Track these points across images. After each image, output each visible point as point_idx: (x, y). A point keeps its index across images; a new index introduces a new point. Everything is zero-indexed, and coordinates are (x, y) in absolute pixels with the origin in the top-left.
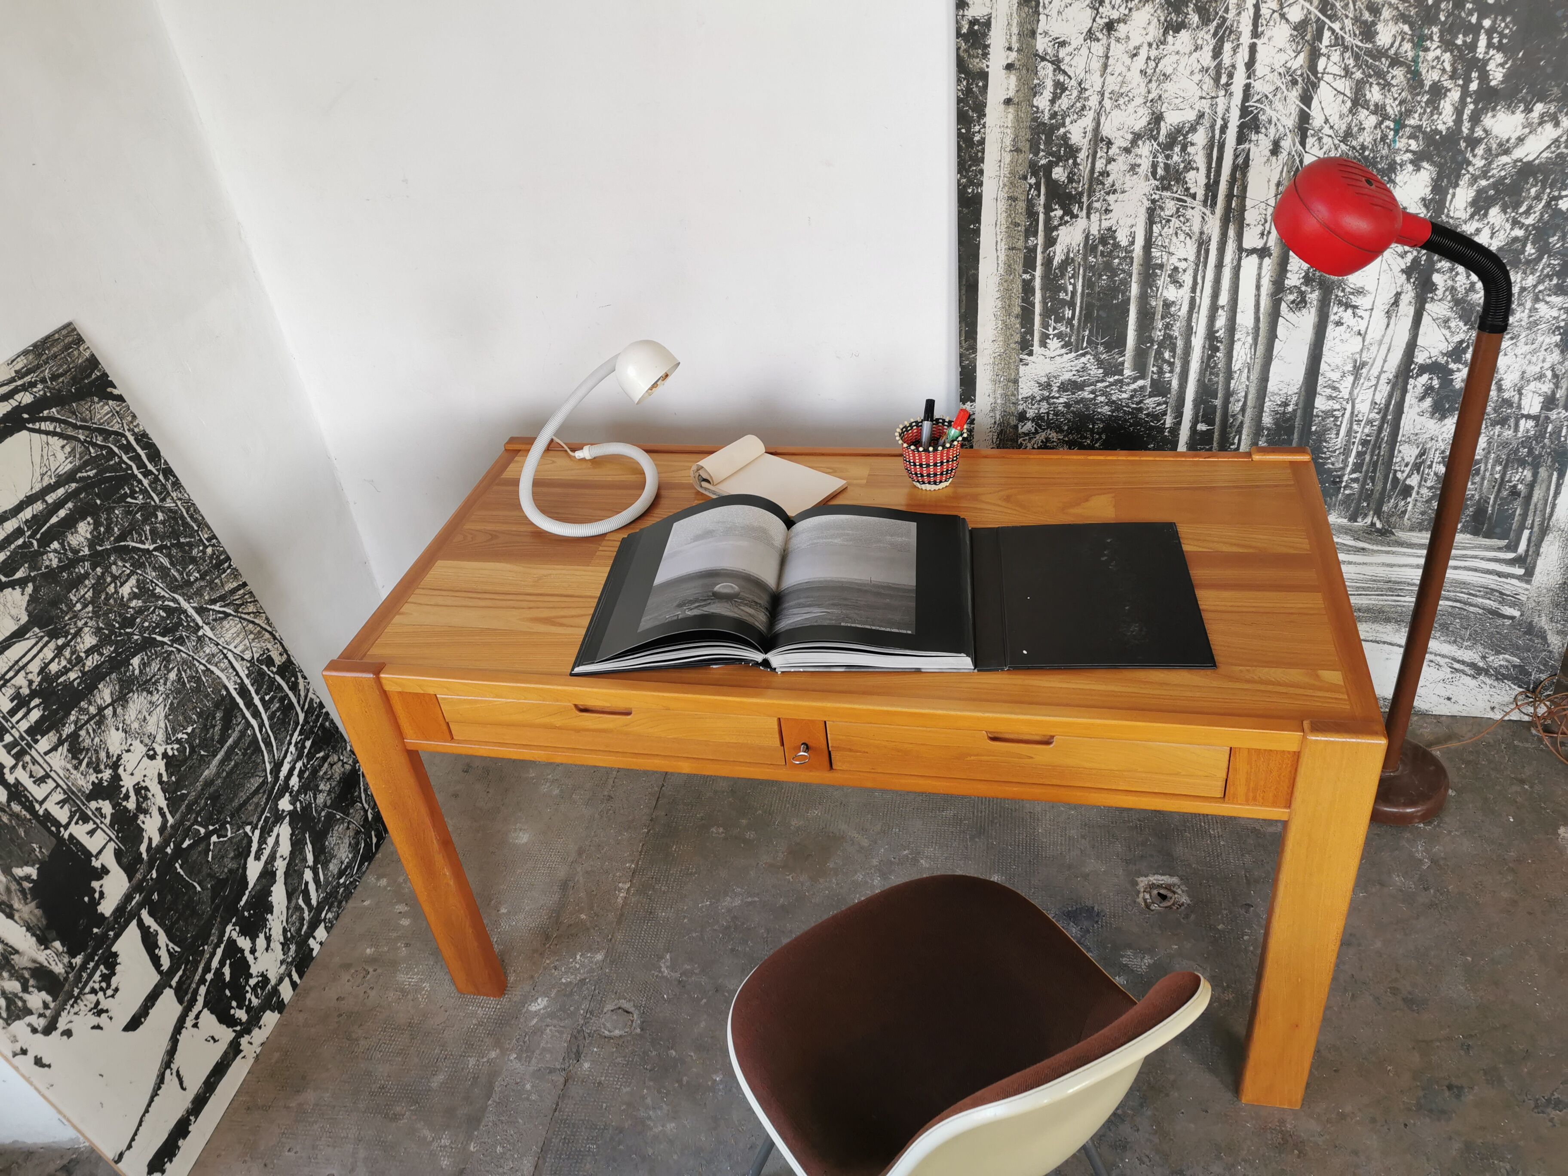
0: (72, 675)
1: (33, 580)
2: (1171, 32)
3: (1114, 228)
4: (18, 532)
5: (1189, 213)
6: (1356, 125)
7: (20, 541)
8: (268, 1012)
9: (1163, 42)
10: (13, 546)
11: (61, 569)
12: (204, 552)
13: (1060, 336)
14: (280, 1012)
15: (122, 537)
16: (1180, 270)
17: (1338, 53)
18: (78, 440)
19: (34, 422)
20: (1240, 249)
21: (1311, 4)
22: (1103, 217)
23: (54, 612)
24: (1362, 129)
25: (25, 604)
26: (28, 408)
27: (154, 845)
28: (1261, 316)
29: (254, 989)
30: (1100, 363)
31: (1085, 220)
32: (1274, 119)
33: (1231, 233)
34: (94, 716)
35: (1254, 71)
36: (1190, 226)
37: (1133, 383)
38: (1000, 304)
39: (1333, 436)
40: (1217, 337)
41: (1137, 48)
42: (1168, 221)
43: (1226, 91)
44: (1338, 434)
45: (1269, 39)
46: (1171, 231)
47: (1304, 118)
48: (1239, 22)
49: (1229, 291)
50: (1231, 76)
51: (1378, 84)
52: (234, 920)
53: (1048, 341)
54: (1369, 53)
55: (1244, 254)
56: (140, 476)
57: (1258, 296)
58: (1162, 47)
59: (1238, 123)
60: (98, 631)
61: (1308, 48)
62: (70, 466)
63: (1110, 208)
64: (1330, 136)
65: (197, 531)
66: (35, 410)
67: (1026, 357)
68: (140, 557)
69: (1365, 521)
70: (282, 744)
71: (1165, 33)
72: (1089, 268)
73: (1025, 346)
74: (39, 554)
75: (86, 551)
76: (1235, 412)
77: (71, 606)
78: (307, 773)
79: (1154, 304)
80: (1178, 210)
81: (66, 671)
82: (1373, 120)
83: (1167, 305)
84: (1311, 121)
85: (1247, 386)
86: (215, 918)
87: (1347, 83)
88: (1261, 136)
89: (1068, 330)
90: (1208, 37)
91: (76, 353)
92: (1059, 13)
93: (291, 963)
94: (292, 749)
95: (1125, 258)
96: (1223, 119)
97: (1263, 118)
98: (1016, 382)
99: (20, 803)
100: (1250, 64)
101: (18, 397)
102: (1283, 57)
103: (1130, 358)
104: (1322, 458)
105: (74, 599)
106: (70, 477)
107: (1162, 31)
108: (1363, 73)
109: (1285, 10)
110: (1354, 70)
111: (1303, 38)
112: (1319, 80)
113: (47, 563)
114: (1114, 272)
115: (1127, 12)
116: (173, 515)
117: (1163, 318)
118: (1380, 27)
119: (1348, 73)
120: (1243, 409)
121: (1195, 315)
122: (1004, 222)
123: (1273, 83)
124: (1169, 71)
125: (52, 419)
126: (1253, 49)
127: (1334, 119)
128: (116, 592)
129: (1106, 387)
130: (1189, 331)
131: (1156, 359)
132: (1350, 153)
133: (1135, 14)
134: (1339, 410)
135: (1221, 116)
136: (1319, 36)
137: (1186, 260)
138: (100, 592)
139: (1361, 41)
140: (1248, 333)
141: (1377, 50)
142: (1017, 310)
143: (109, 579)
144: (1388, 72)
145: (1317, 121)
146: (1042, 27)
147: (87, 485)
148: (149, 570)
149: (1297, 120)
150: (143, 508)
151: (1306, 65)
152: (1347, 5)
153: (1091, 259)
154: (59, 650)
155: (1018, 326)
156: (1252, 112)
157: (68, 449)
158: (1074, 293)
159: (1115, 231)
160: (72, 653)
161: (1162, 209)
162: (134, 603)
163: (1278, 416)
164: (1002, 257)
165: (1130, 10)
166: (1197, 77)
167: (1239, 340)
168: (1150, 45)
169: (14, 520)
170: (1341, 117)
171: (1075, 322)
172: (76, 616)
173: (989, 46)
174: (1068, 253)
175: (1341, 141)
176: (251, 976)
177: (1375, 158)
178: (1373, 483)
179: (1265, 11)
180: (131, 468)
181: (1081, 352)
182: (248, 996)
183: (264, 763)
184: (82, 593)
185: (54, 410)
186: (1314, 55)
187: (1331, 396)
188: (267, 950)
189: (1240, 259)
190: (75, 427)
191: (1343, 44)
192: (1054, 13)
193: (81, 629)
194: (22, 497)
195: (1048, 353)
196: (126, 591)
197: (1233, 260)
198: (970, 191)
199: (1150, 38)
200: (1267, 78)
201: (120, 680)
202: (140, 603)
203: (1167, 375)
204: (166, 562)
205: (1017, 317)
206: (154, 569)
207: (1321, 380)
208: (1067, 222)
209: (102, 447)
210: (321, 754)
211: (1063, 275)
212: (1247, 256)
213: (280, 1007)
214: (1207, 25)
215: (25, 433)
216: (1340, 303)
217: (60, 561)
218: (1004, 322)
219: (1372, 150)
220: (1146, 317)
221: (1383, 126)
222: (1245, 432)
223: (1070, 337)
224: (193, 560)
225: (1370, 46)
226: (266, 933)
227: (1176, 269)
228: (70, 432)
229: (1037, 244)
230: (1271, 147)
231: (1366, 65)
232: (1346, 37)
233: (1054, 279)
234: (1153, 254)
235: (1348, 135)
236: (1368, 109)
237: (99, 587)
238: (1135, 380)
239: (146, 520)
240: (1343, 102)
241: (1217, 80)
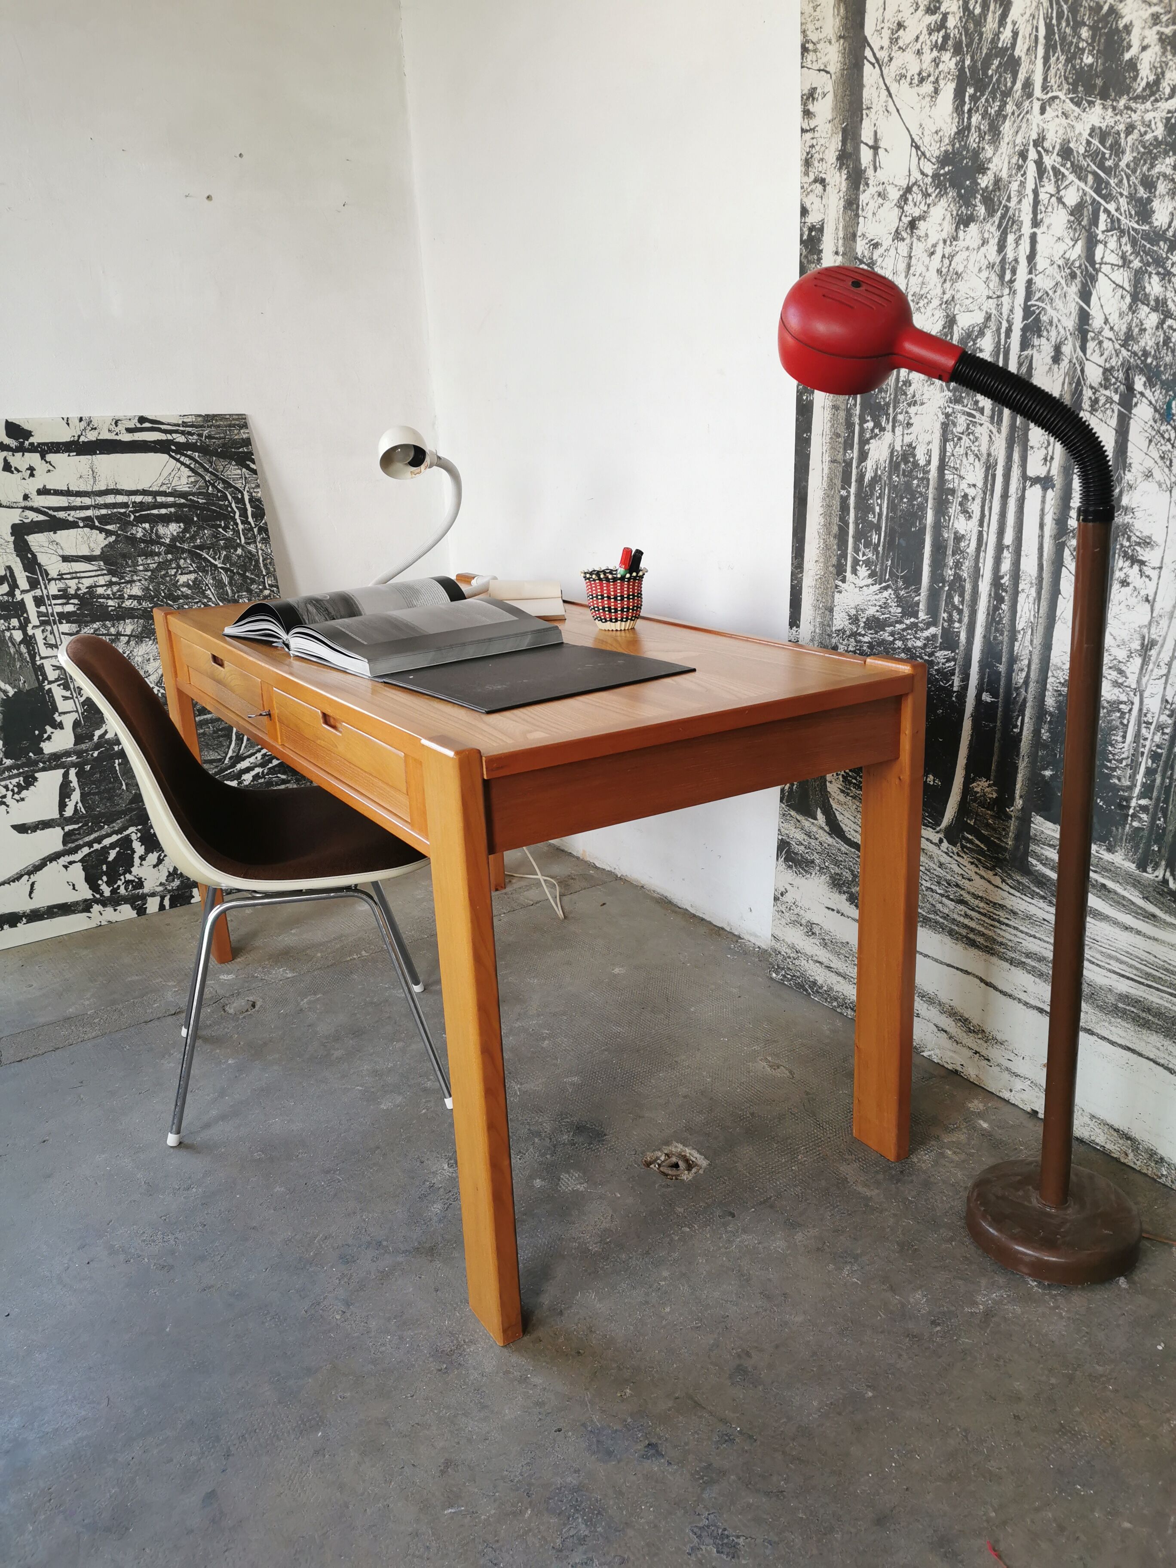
0: (111, 603)
1: (118, 536)
2: (962, 227)
3: (914, 445)
4: (125, 505)
5: (978, 430)
6: (1137, 326)
7: (122, 510)
8: (128, 906)
9: (955, 238)
10: (115, 510)
11: (142, 540)
12: (261, 591)
13: (868, 563)
14: (139, 914)
15: (201, 547)
16: (970, 498)
17: (1115, 238)
18: (204, 479)
19: (177, 453)
20: (1024, 476)
21: (1086, 183)
22: (906, 432)
23: (120, 561)
24: (1143, 330)
25: (103, 545)
26: (178, 444)
27: (107, 737)
28: (1045, 563)
29: (127, 882)
30: (900, 600)
31: (891, 433)
32: (1055, 320)
33: (1016, 456)
34: (112, 635)
35: (1035, 264)
36: (979, 446)
37: (926, 629)
38: (822, 521)
39: (1119, 739)
40: (1002, 585)
41: (934, 246)
42: (960, 439)
43: (1010, 289)
44: (1124, 737)
45: (1048, 227)
46: (962, 451)
47: (1084, 317)
48: (1020, 211)
49: (1014, 527)
50: (1014, 272)
51: (1158, 273)
52: (139, 827)
53: (858, 567)
54: (1146, 236)
55: (1028, 483)
56: (239, 521)
57: (1041, 537)
58: (954, 243)
59: (1022, 326)
60: (147, 589)
61: (1086, 234)
62: (188, 489)
63: (911, 421)
64: (1110, 339)
65: (264, 576)
66: (181, 448)
67: (840, 583)
68: (207, 566)
69: (1156, 873)
70: (252, 746)
71: (957, 228)
72: (893, 488)
73: (840, 571)
74: (131, 524)
75: (168, 541)
76: (1019, 685)
77: (135, 564)
78: (262, 780)
79: (946, 535)
80: (968, 428)
81: (108, 597)
82: (1152, 319)
83: (958, 538)
84: (1090, 322)
85: (1031, 652)
86: (125, 815)
87: (1125, 273)
88: (1043, 340)
89: (874, 557)
90: (993, 229)
91: (236, 432)
92: (874, 214)
93: (169, 891)
94: (259, 755)
95: (922, 479)
96: (1008, 321)
97: (1044, 318)
98: (831, 610)
99: (28, 648)
100: (1031, 257)
101: (174, 435)
102: (1062, 247)
103: (925, 598)
104: (1107, 768)
105: (140, 562)
106: (183, 495)
107: (954, 225)
108: (1141, 261)
109: (1062, 193)
110: (1132, 258)
111: (1080, 224)
112: (1097, 271)
113: (134, 532)
114: (913, 494)
115: (925, 208)
116: (251, 557)
117: (953, 555)
118: (1156, 204)
119: (1125, 262)
120: (1026, 682)
121: (982, 554)
122: (828, 432)
123: (1053, 277)
124: (960, 269)
125: (191, 458)
126: (1033, 238)
127: (1114, 319)
128: (175, 575)
129: (903, 630)
130: (976, 574)
131: (946, 605)
132: (1132, 360)
133: (932, 209)
134: (1125, 703)
135: (1006, 317)
136: (1095, 221)
137: (974, 486)
138: (162, 569)
139: (1138, 222)
140: (1031, 583)
141: (1154, 232)
142: (835, 529)
143: (174, 565)
144: (1168, 258)
145: (1097, 322)
146: (860, 230)
147: (194, 506)
148: (209, 577)
149: (1077, 321)
150: (227, 539)
151: (1083, 256)
152: (1121, 181)
153: (895, 478)
154: (110, 584)
155: (835, 547)
156: (1034, 312)
157: (192, 479)
158: (880, 515)
159: (915, 448)
160: (119, 591)
161: (955, 425)
162: (184, 589)
163: (1061, 698)
164: (826, 471)
165: (929, 205)
166: (985, 274)
167: (1023, 590)
168: (945, 242)
169: (126, 497)
170: (1121, 315)
171: (880, 549)
172: (135, 572)
173: (821, 251)
174: (876, 469)
175: (1122, 346)
176: (130, 873)
177: (1158, 366)
178: (1165, 817)
179: (1043, 197)
180: (235, 513)
181: (884, 584)
182: (119, 883)
183: (229, 748)
184: (149, 562)
185: (197, 454)
186: (1091, 243)
187: (1116, 682)
188: (155, 866)
189: (1024, 489)
190: (206, 470)
191: (1119, 227)
192: (870, 215)
193: (134, 581)
194: (140, 488)
195: (857, 581)
196: (183, 579)
197: (1017, 489)
198: (805, 398)
199: (944, 235)
200: (1047, 271)
201: (144, 626)
202: (189, 592)
203: (957, 625)
204: (226, 580)
205: (835, 537)
206: (214, 579)
207: (1106, 659)
208: (876, 435)
209: (219, 491)
210: (284, 777)
211: (872, 495)
212: (1031, 486)
213: (141, 911)
214: (993, 216)
215: (166, 456)
216: (1126, 556)
217: (144, 535)
218: (825, 541)
219: (1155, 357)
220: (939, 548)
221: (1165, 326)
222: (1028, 712)
223: (876, 566)
224: (250, 591)
225: (1147, 228)
226: (160, 855)
227: (965, 496)
228: (201, 471)
229: (853, 458)
230: (1053, 354)
231: (1144, 251)
232: (1122, 218)
233: (864, 498)
234: (946, 477)
235: (1128, 338)
236: (1148, 305)
237: (161, 566)
238: (928, 625)
239: (225, 547)
240: (1122, 297)
241: (1002, 276)
